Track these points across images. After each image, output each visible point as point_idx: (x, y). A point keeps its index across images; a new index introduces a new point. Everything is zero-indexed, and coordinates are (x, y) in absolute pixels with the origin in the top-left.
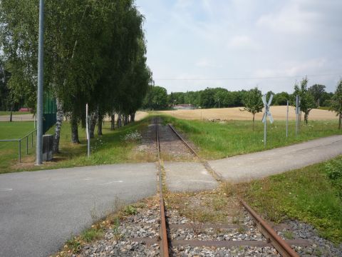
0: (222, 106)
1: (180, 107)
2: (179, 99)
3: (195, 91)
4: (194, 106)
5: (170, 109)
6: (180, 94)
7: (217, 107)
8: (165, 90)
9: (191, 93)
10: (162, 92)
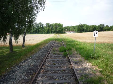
0: (87, 31)
1: (68, 32)
2: (68, 29)
3: (74, 26)
4: (75, 32)
5: (65, 33)
6: (68, 27)
7: (85, 32)
8: (62, 25)
9: (73, 26)
10: (61, 26)
